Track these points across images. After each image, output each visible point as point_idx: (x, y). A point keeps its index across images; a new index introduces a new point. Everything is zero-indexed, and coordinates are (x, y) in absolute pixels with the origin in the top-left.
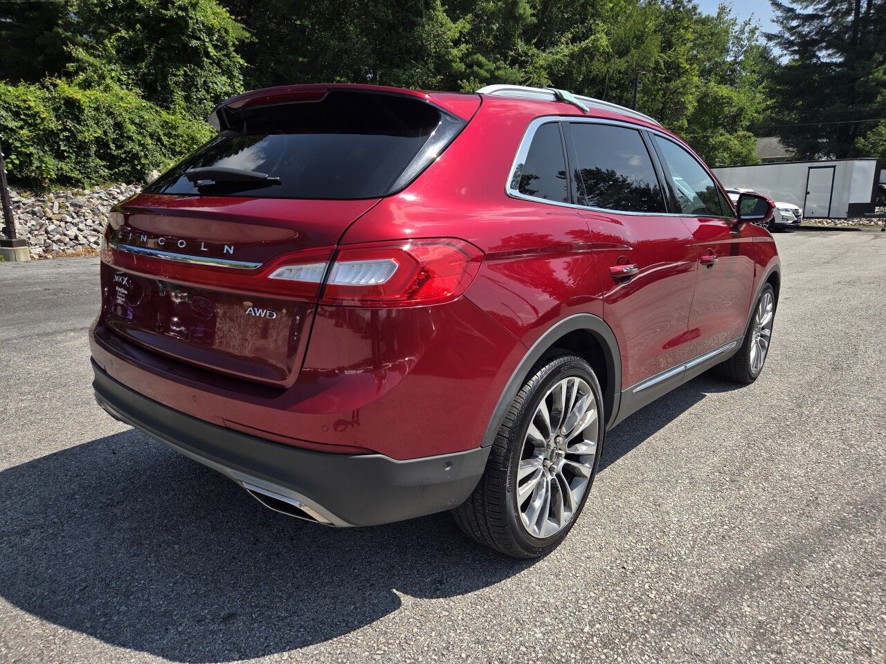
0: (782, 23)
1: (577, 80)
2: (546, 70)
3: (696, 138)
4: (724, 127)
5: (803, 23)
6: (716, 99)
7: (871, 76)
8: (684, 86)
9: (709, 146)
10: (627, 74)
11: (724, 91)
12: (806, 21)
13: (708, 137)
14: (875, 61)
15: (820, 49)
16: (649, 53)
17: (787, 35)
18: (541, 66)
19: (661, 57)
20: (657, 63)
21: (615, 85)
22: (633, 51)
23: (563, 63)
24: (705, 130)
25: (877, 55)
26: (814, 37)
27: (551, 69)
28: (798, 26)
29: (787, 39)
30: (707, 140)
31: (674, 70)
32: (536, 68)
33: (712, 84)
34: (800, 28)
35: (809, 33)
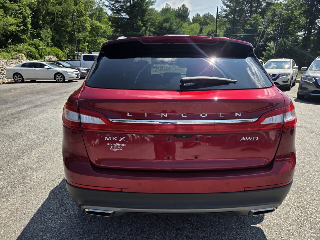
0: (109, 2)
1: (42, 13)
2: (28, 6)
3: (93, 40)
4: (101, 36)
5: (116, 3)
6: (96, 26)
7: (138, 24)
8: (85, 20)
9: (97, 43)
10: (63, 13)
11: (98, 24)
12: (116, 2)
13: (97, 40)
14: (138, 19)
15: (122, 13)
16: (70, 5)
17: (111, 6)
18: (25, 4)
19: (75, 8)
20: (74, 10)
21: (60, 16)
22: (64, 4)
23: (35, 4)
24: (95, 37)
25: (138, 17)
26: (120, 8)
27: (30, 6)
28: (114, 4)
29: (112, 8)
30: (97, 41)
31: (80, 14)
32: (23, 5)
33: (94, 20)
34: (115, 5)
35: (118, 7)
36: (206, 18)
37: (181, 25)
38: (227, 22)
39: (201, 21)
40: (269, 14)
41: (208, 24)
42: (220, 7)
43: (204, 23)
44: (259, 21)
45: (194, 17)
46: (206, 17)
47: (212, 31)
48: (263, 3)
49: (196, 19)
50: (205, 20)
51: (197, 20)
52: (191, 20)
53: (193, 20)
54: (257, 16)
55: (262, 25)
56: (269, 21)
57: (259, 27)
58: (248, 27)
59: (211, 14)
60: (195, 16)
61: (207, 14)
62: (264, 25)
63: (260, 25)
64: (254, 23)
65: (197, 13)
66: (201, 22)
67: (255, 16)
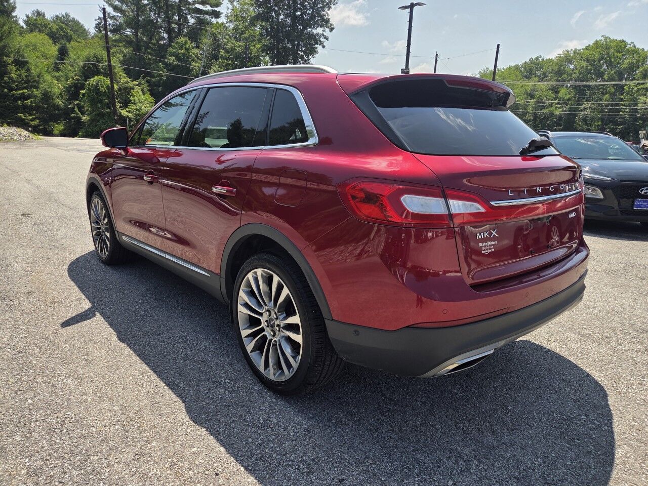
36: (64, 26)
37: (10, 32)
38: (121, 43)
39: (50, 28)
40: (206, 41)
41: (71, 38)
42: (99, 6)
43: (61, 35)
44: (192, 53)
45: (27, 16)
46: (63, 23)
47: (96, 57)
48: (189, 17)
49: (35, 22)
50: (62, 29)
51: (39, 26)
52: (22, 23)
53: (27, 23)
54: (186, 42)
55: (199, 61)
56: (208, 54)
57: (194, 63)
58: (172, 60)
59: (73, 19)
60: (30, 16)
61: (63, 16)
62: (200, 60)
63: (193, 60)
64: (183, 54)
65: (35, 9)
66: (52, 32)
67: (182, 41)
